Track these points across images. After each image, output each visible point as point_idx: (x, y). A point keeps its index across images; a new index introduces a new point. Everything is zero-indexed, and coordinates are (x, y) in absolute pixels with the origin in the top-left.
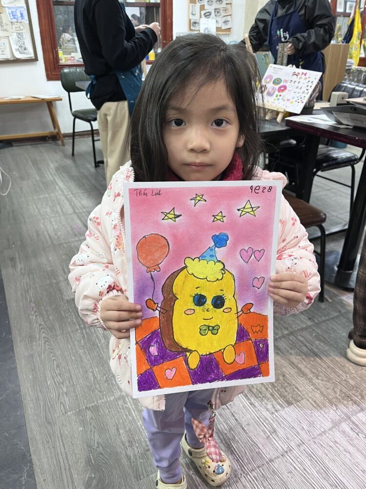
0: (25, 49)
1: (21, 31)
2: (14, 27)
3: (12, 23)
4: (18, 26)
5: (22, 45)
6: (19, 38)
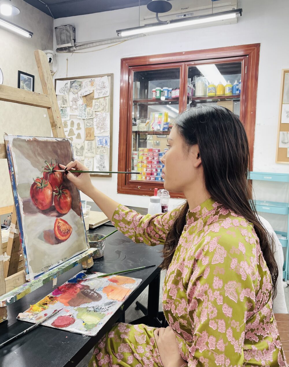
0: (104, 167)
1: (104, 154)
2: (99, 150)
3: (98, 147)
4: (102, 150)
5: (102, 164)
6: (101, 159)
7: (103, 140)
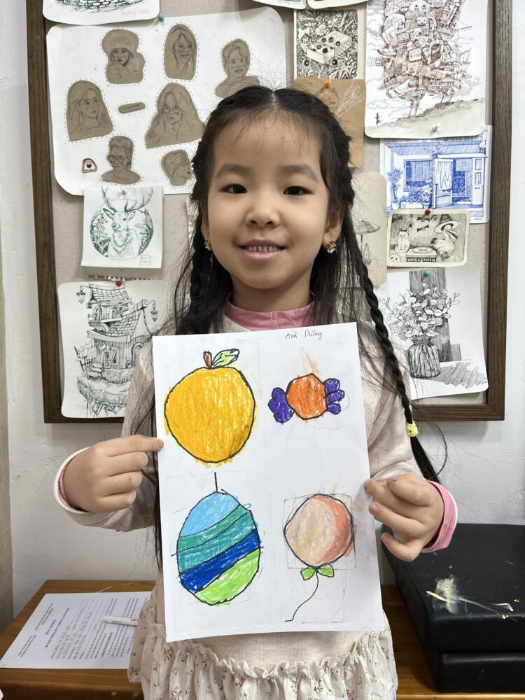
0: (446, 354)
1: (439, 264)
2: (404, 242)
3: (397, 219)
4: (426, 236)
5: (431, 334)
6: (420, 299)
7: (433, 170)
